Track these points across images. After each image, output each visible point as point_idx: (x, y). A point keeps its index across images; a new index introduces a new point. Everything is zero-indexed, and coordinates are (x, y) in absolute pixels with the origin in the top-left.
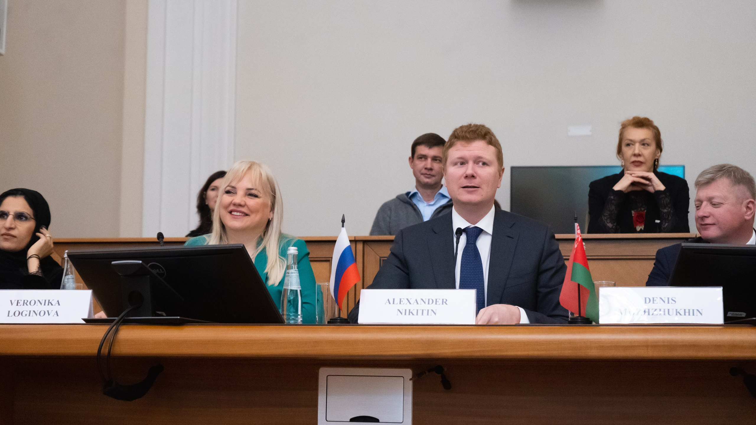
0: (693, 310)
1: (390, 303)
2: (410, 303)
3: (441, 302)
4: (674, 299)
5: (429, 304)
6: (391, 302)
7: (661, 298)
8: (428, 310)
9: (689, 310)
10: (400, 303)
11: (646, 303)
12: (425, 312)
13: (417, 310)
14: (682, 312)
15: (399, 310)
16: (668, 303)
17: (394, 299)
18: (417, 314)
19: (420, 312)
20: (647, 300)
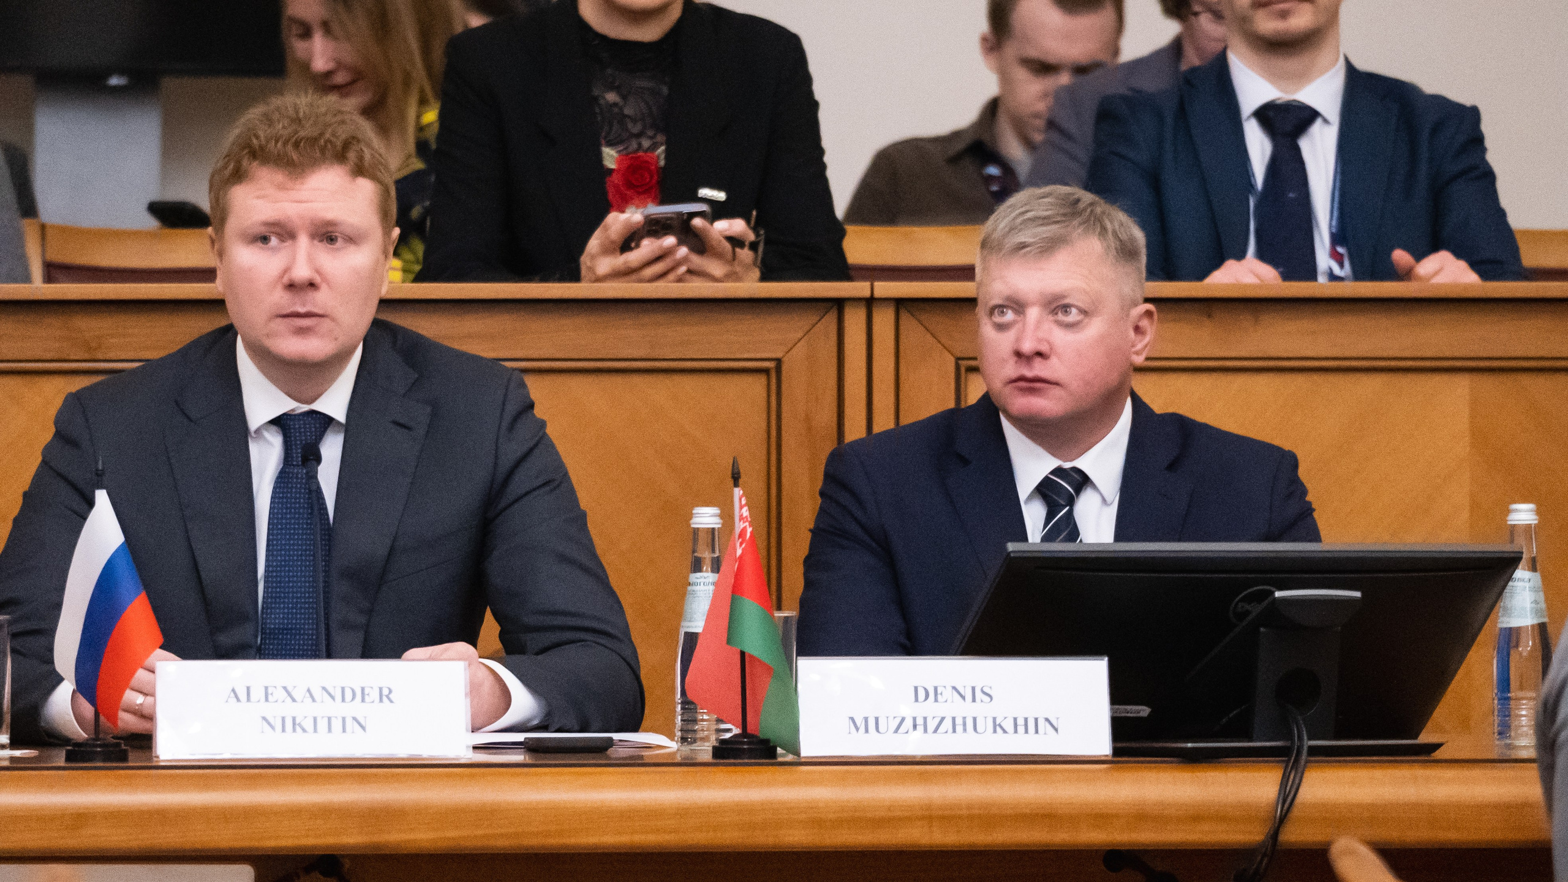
0: (1036, 720)
1: (238, 700)
2: (294, 700)
3: (375, 695)
4: (985, 690)
5: (343, 700)
6: (243, 695)
7: (954, 688)
8: (344, 719)
9: (1026, 720)
10: (267, 700)
11: (917, 700)
12: (337, 725)
13: (315, 719)
14: (1009, 725)
15: (264, 718)
16: (974, 700)
17: (248, 688)
18: (315, 730)
19: (322, 725)
20: (922, 694)
